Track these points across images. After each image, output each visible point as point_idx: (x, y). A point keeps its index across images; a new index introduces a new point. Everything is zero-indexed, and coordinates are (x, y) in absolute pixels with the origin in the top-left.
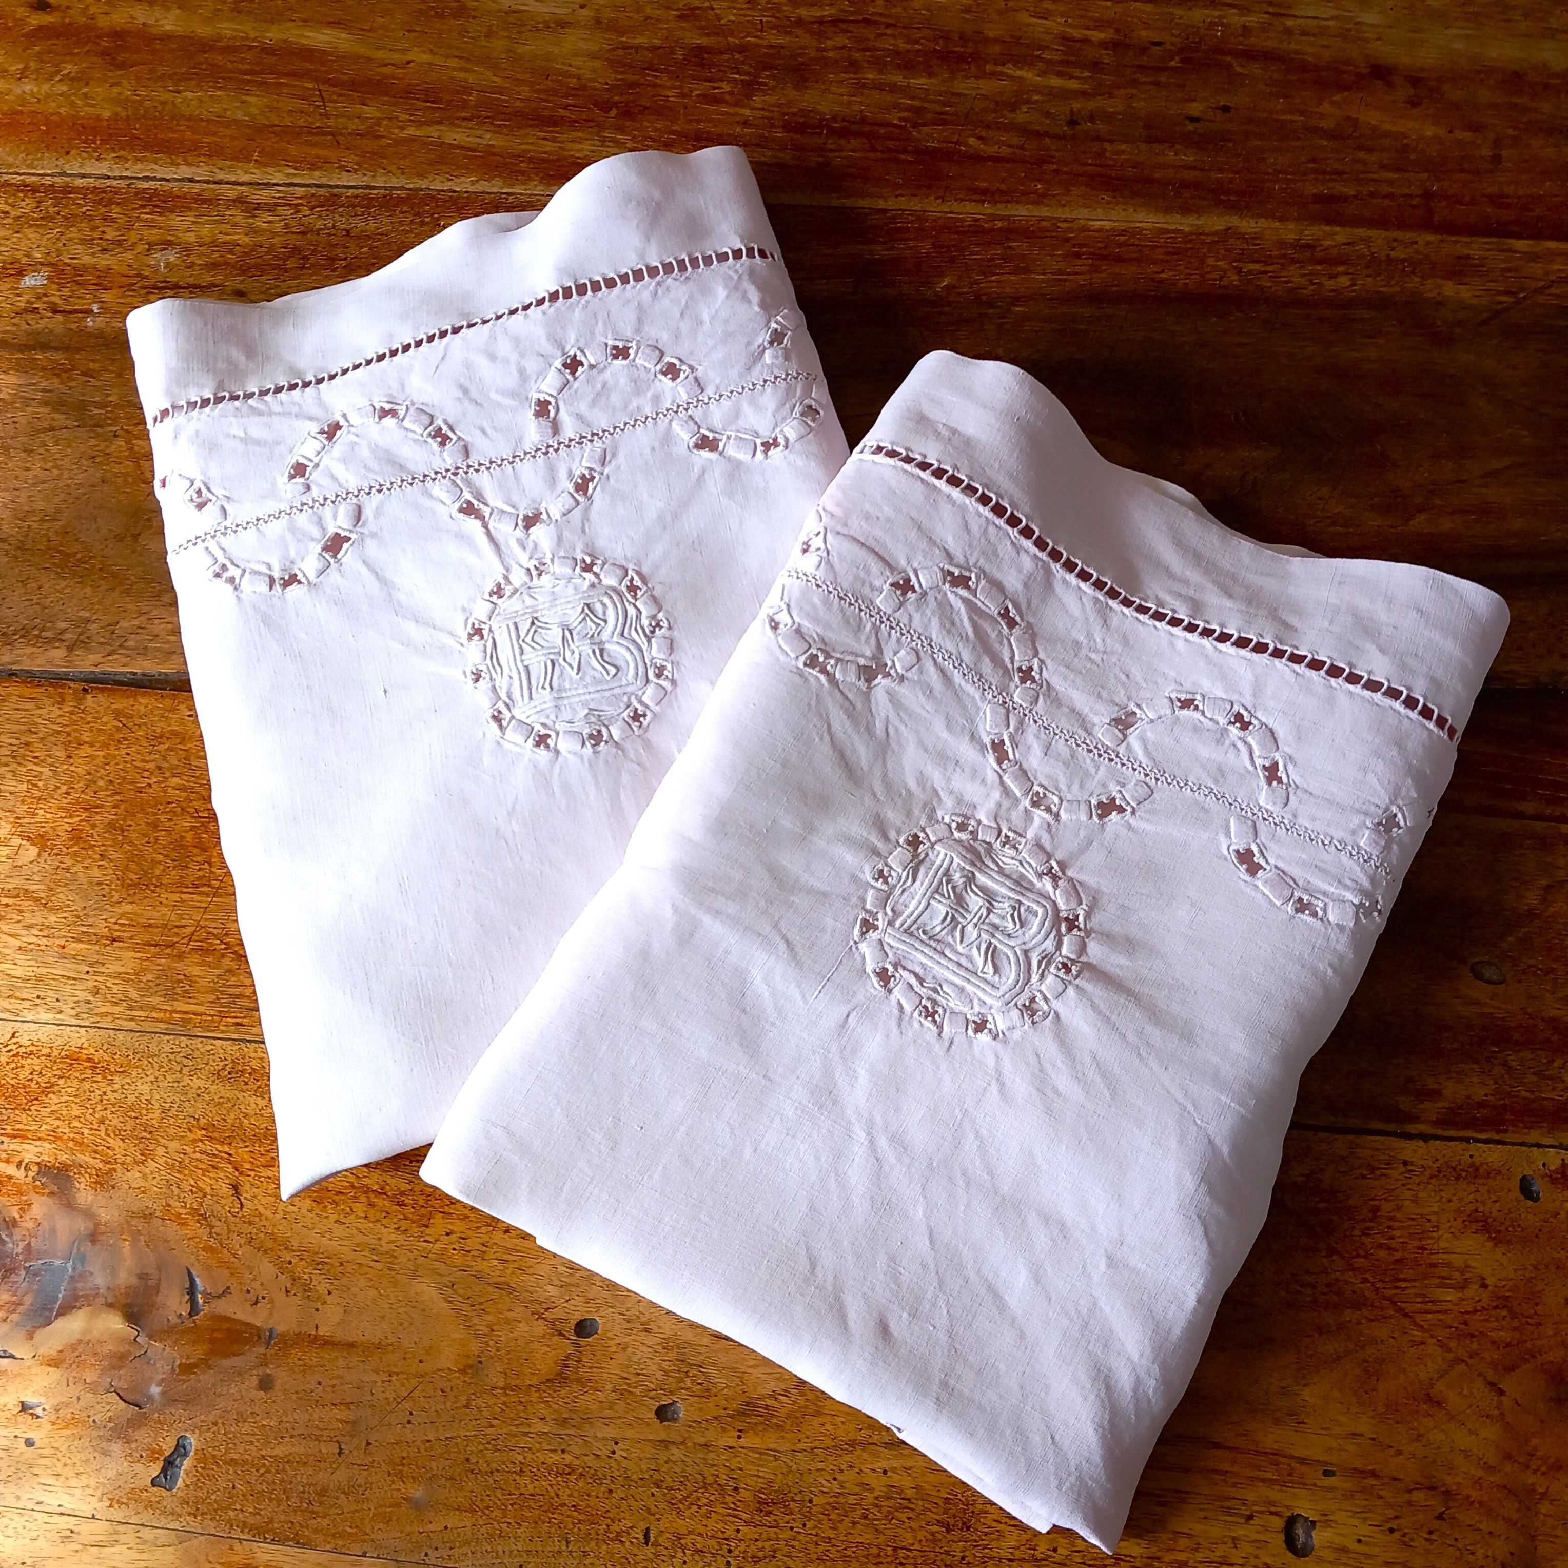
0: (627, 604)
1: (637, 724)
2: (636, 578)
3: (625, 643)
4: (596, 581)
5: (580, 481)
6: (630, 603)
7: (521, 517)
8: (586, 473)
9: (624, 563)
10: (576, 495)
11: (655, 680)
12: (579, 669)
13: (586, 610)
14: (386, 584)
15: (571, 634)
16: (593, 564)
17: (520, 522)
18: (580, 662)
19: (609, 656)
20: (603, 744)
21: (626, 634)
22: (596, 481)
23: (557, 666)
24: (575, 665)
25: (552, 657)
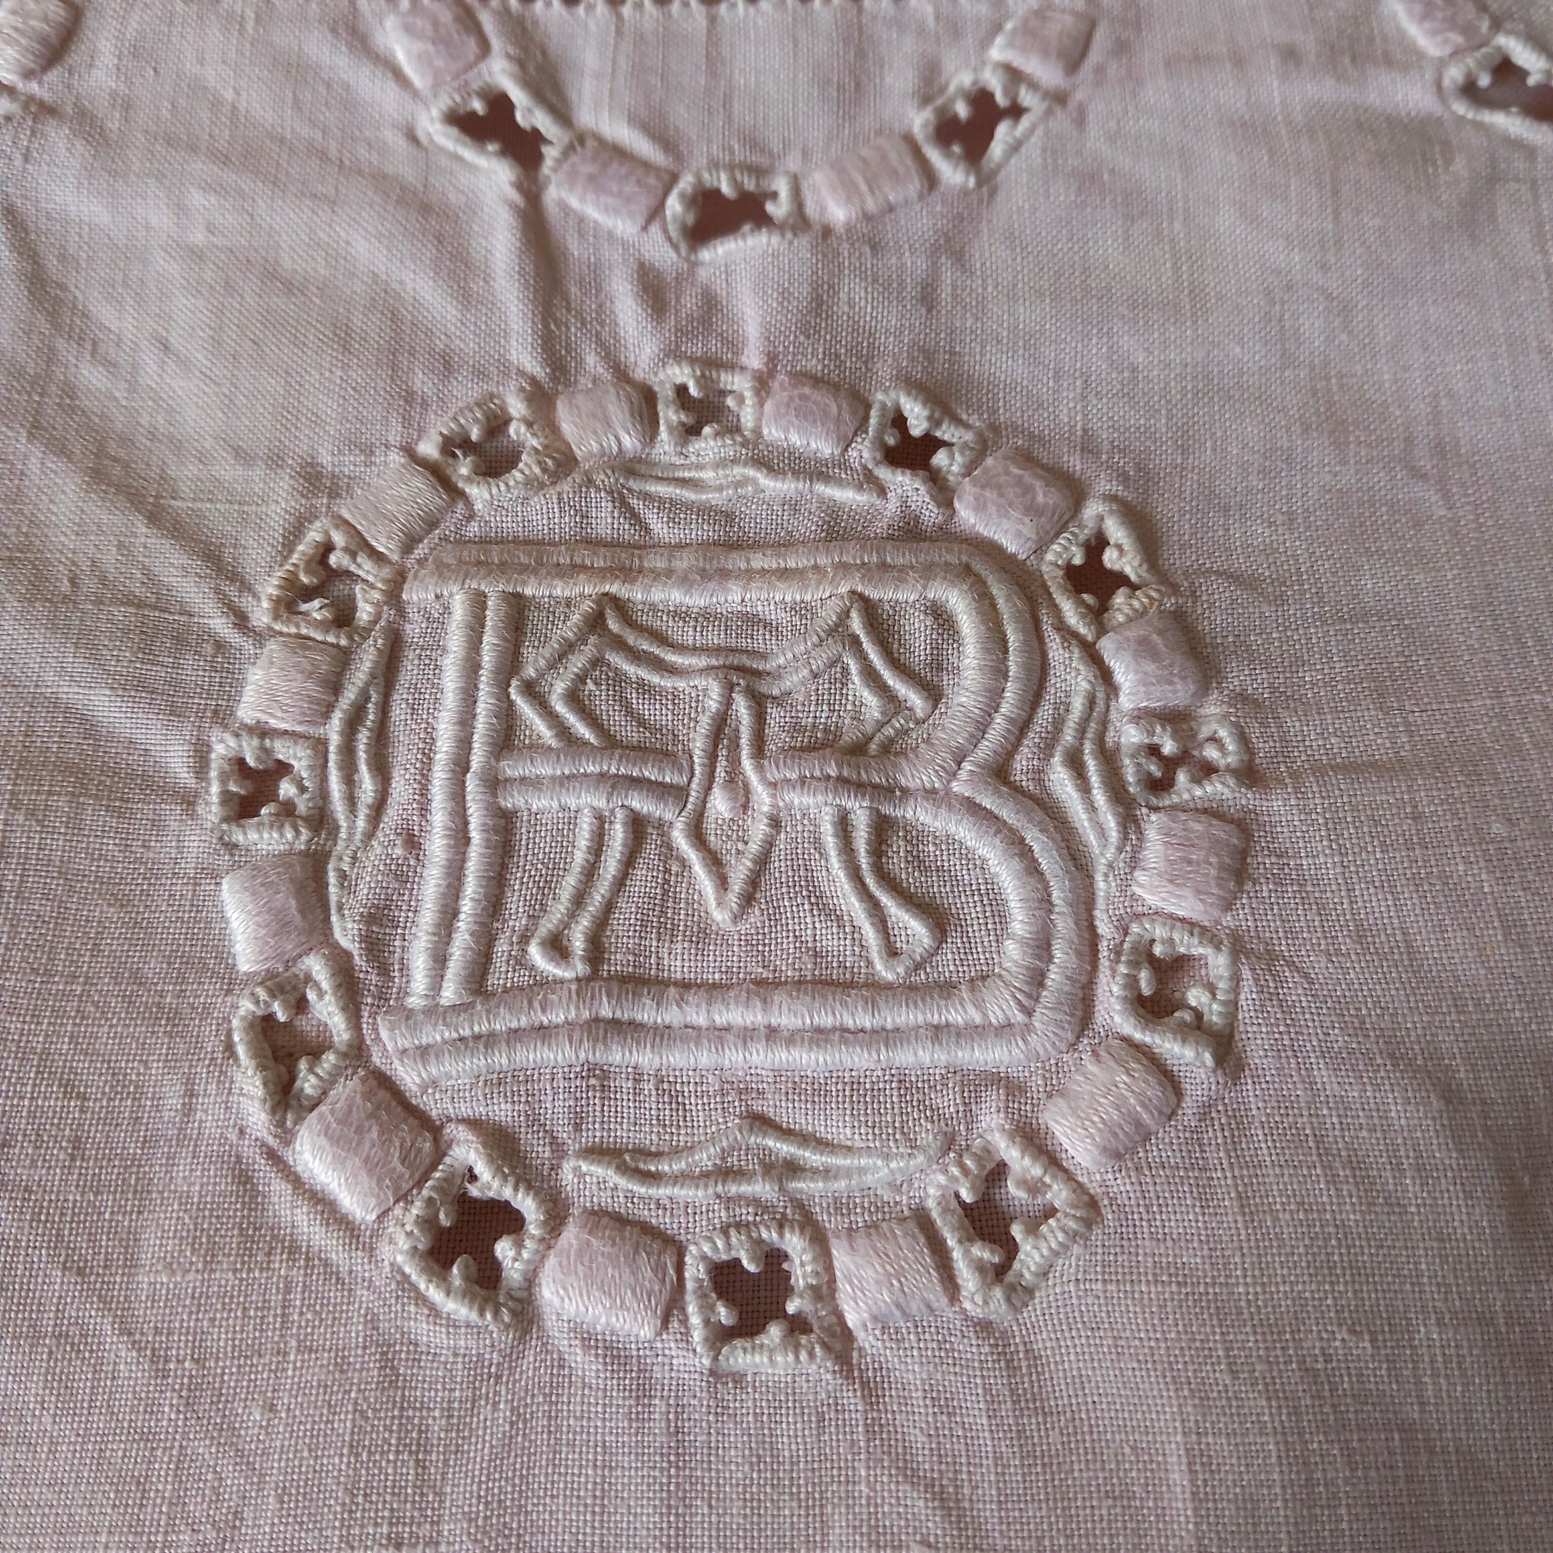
0: (1056, 650)
1: (982, 1252)
2: (1116, 531)
3: (1007, 813)
4: (931, 514)
5: (962, 110)
6: (1068, 635)
7: (686, 183)
8: (996, 85)
9: (1075, 463)
10: (934, 155)
11: (1128, 1026)
12: (748, 899)
13: (856, 624)
14: (54, 318)
15: (760, 718)
16: (930, 444)
17: (674, 205)
18: (763, 861)
19: (918, 862)
20: (775, 1332)
21: (1022, 763)
22: (1025, 122)
23: (650, 850)
24: (739, 873)
25: (640, 803)
